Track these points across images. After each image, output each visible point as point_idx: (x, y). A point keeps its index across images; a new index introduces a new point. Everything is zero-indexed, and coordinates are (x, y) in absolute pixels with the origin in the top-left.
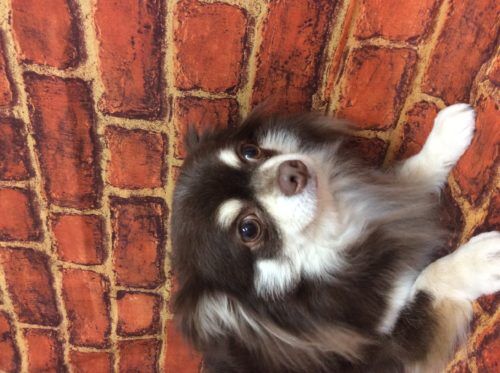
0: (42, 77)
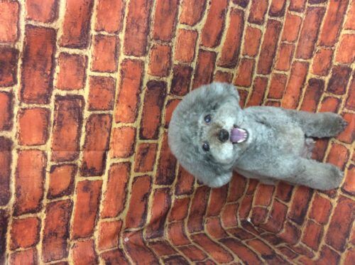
0: (204, 51)
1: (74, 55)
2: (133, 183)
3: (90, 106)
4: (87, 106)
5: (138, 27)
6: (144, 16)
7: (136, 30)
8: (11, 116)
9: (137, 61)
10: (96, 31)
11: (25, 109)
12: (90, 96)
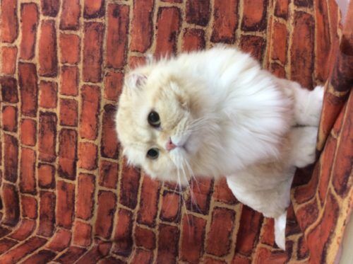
1: (49, 82)
2: (99, 195)
3: (61, 121)
4: (59, 122)
5: (93, 58)
6: (98, 48)
7: (91, 60)
8: (17, 123)
9: (94, 86)
10: (62, 63)
11: (23, 119)
12: (61, 114)
